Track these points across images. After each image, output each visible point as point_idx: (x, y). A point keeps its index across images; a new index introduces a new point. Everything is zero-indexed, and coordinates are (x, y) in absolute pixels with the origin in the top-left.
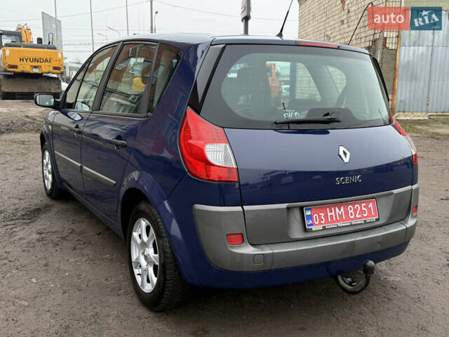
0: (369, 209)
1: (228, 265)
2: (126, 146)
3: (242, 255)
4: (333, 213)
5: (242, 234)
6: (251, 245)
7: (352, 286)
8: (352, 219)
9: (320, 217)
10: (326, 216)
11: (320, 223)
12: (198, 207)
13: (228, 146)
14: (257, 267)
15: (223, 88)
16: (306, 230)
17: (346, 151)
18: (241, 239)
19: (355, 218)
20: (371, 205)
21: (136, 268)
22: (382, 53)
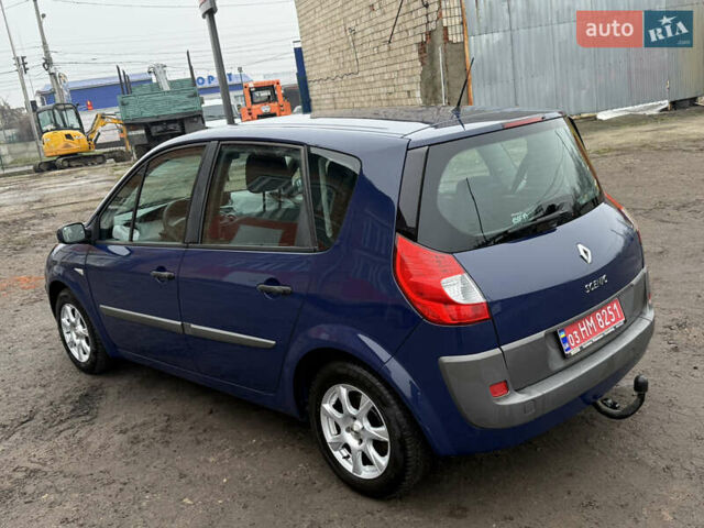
0: (614, 311)
1: (494, 423)
2: (292, 293)
3: (511, 406)
4: (585, 328)
5: (506, 381)
6: (516, 391)
7: (616, 408)
8: (603, 329)
9: (574, 335)
10: (579, 334)
11: (576, 344)
12: (446, 359)
13: (466, 275)
14: (529, 416)
15: (439, 202)
16: (564, 356)
17: (587, 250)
18: (505, 387)
19: (606, 327)
20: (615, 306)
21: (335, 450)
22: (445, 51)
